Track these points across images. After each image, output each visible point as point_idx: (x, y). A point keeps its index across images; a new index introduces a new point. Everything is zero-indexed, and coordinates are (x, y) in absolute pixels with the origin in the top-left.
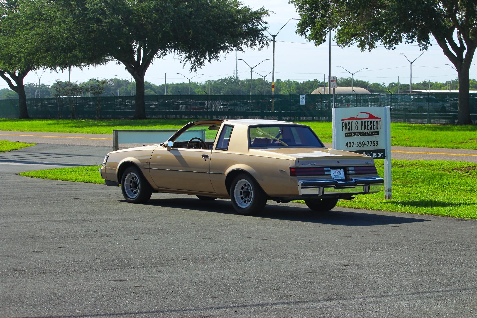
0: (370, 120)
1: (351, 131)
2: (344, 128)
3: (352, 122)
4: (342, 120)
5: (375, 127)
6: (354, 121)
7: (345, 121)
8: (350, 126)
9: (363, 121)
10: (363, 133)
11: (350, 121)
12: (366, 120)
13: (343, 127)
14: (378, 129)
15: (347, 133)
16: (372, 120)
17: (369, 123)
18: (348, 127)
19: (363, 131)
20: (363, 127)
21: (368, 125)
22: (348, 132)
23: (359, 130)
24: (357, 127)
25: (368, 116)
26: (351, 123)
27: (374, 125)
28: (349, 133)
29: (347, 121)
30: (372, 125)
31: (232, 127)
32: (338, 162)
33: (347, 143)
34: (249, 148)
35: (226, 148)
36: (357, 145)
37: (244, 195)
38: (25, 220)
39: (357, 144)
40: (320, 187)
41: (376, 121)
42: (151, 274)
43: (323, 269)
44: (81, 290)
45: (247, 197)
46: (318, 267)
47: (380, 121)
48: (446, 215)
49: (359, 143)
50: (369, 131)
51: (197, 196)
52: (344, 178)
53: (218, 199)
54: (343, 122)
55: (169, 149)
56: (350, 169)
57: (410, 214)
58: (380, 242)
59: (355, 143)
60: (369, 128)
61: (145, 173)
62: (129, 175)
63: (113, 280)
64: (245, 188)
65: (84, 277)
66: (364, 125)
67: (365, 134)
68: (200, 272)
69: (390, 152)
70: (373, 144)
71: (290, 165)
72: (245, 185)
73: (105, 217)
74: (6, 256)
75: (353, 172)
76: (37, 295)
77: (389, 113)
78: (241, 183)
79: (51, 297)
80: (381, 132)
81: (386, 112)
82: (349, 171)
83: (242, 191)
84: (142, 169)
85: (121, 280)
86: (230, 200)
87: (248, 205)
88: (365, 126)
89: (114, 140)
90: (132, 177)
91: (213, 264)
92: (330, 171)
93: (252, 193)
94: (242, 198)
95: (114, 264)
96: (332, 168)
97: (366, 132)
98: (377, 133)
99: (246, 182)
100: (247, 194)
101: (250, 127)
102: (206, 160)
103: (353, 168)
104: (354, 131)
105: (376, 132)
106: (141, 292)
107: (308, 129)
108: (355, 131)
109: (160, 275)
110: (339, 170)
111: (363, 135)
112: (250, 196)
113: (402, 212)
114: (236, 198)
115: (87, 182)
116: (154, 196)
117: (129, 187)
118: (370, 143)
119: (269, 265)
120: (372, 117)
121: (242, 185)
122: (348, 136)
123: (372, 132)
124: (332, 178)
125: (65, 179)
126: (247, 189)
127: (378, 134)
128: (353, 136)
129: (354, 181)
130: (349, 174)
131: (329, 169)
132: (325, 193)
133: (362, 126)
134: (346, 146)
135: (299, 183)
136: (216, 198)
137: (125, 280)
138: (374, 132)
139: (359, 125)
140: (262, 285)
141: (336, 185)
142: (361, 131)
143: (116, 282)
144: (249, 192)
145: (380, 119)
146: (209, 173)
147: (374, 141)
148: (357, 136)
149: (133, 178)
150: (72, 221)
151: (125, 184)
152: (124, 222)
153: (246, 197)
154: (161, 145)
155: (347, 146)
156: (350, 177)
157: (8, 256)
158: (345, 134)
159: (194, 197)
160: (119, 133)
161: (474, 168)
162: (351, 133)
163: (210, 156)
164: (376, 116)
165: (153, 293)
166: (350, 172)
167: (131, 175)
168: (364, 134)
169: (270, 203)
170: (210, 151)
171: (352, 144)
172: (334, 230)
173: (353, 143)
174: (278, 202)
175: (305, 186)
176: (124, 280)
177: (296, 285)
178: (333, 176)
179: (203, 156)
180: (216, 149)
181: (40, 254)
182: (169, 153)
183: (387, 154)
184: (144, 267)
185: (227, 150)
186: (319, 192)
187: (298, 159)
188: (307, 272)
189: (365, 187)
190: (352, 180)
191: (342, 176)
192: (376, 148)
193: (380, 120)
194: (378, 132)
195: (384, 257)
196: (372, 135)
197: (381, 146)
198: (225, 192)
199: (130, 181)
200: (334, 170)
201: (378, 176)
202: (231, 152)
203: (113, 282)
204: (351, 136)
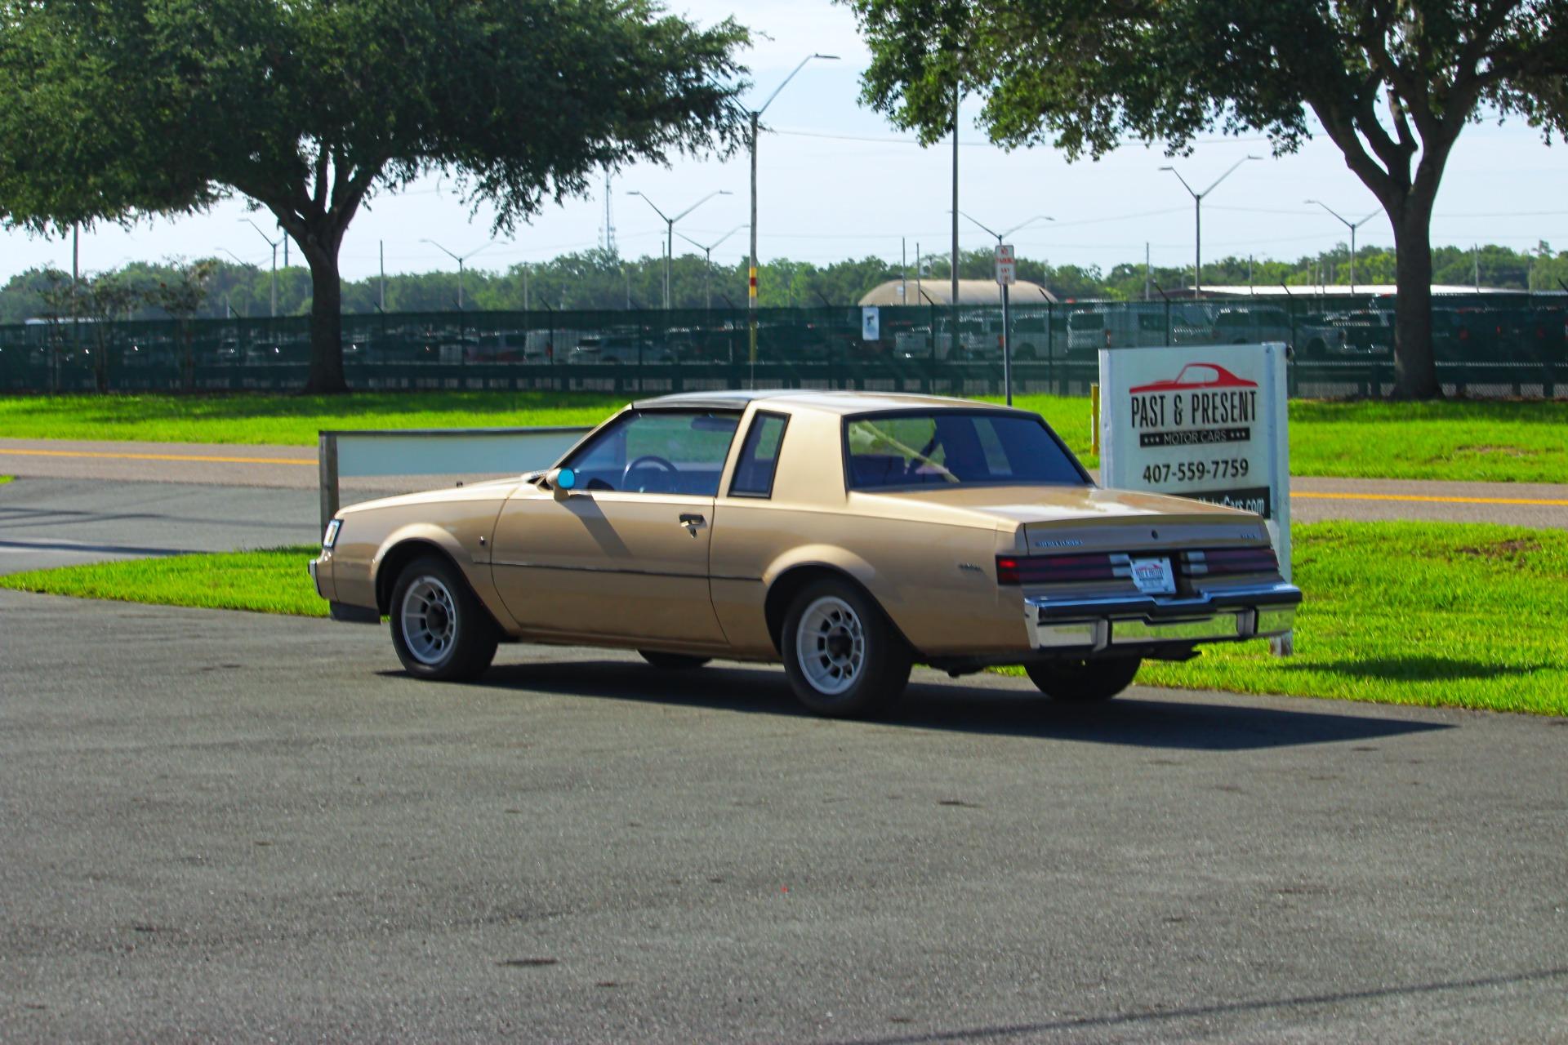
0: (1219, 390)
1: (1159, 429)
2: (1138, 418)
3: (1162, 398)
4: (1133, 390)
5: (1236, 412)
6: (1170, 395)
7: (1139, 396)
8: (1158, 409)
9: (1199, 392)
10: (1199, 432)
11: (1157, 394)
12: (1209, 391)
13: (1134, 413)
14: (1246, 419)
15: (1149, 436)
16: (1228, 390)
17: (1218, 400)
18: (1150, 414)
19: (1200, 425)
20: (1199, 414)
21: (1214, 408)
22: (1151, 430)
23: (1187, 425)
24: (1178, 414)
25: (1213, 375)
26: (1159, 401)
27: (1233, 407)
28: (1154, 435)
29: (1148, 395)
30: (1228, 405)
31: (785, 418)
32: (1154, 535)
33: (1148, 468)
34: (847, 491)
35: (764, 489)
36: (1181, 475)
37: (831, 649)
38: (91, 746)
39: (1180, 470)
40: (1097, 622)
41: (1241, 394)
42: (631, 939)
43: (1212, 904)
44: (416, 1002)
45: (844, 656)
46: (1190, 899)
47: (1253, 393)
48: (1511, 706)
49: (1185, 469)
50: (1220, 425)
51: (643, 653)
52: (1172, 588)
53: (715, 663)
54: (1133, 399)
55: (561, 496)
56: (1192, 556)
57: (1385, 706)
58: (1346, 805)
59: (1174, 468)
60: (1218, 417)
61: (476, 578)
62: (416, 584)
63: (509, 963)
64: (835, 626)
65: (401, 950)
66: (1201, 405)
67: (1206, 437)
68: (798, 928)
69: (1287, 498)
70: (1230, 470)
71: (999, 547)
72: (836, 616)
73: (360, 730)
74: (86, 877)
75: (1203, 569)
76: (268, 1021)
77: (1281, 364)
78: (820, 609)
79: (322, 1029)
80: (1259, 427)
81: (1271, 362)
82: (1188, 562)
83: (825, 636)
84: (463, 566)
85: (536, 963)
86: (780, 668)
87: (848, 682)
88: (1205, 410)
89: (325, 467)
90: (426, 592)
91: (825, 895)
92: (1128, 565)
93: (858, 643)
94: (825, 661)
95: (483, 905)
96: (1136, 555)
97: (1208, 431)
98: (1245, 434)
99: (839, 606)
100: (842, 645)
101: (848, 420)
102: (694, 532)
103: (1201, 556)
104: (1170, 426)
105: (1240, 430)
106: (632, 1006)
107: (1036, 424)
108: (1174, 428)
109: (660, 940)
110: (1156, 562)
111: (1200, 441)
112: (854, 651)
113: (1356, 700)
114: (805, 661)
115: (236, 608)
116: (507, 654)
117: (418, 625)
118: (1222, 467)
119: (1017, 897)
120: (1226, 378)
121: (825, 616)
122: (1150, 444)
123: (1228, 431)
124: (1135, 589)
125: (160, 598)
126: (843, 630)
127: (1247, 437)
128: (1168, 443)
129: (1206, 598)
130: (1190, 576)
131: (1126, 557)
132: (1115, 640)
133: (1194, 410)
134: (1145, 477)
135: (1032, 609)
136: (708, 659)
137: (553, 962)
138: (1235, 430)
139: (1186, 406)
140: (1039, 972)
141: (1151, 613)
142: (1192, 427)
143: (526, 970)
144: (850, 641)
145: (1253, 384)
146: (709, 578)
147: (1234, 461)
148: (1180, 443)
149: (431, 596)
150: (257, 747)
151: (404, 615)
152: (436, 749)
153: (837, 657)
154: (532, 481)
155: (1147, 477)
156: (1195, 584)
157: (96, 878)
158: (1142, 437)
159: (634, 657)
160: (342, 443)
161: (1528, 544)
162: (1161, 435)
163: (708, 519)
164: (1238, 374)
165: (674, 1009)
166: (1194, 568)
167: (423, 586)
168: (1202, 437)
169: (922, 674)
170: (707, 501)
171: (1164, 471)
172: (1168, 768)
173: (1168, 467)
174: (954, 674)
175: (1050, 617)
176: (547, 962)
177: (1154, 966)
178: (1137, 582)
179: (683, 518)
180: (730, 495)
181: (205, 869)
182: (562, 510)
183: (1276, 502)
184: (592, 911)
185: (769, 498)
186: (1096, 636)
187: (1024, 527)
188: (1164, 920)
189: (1241, 617)
190: (1199, 595)
191: (1168, 582)
192: (1241, 483)
193: (1253, 389)
194: (1247, 430)
195: (1391, 857)
196: (1229, 439)
197: (1257, 477)
198: (764, 638)
199: (419, 607)
200: (1141, 563)
201: (1281, 580)
202: (781, 504)
203: (513, 970)
204: (1162, 443)
